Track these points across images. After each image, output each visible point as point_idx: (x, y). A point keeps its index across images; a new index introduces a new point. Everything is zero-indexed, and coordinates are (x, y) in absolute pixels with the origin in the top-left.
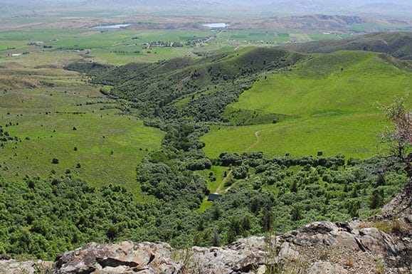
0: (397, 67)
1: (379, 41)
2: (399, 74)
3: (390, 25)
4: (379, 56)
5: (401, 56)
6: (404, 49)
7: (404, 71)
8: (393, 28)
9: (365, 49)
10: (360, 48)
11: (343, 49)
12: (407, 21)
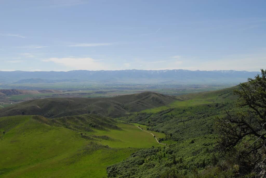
0: (49, 124)
1: (33, 106)
2: (50, 129)
3: (40, 94)
4: (34, 118)
5: (51, 115)
6: (53, 110)
7: (54, 127)
8: (43, 96)
9: (23, 114)
10: (19, 113)
11: (5, 116)
12: (52, 90)
